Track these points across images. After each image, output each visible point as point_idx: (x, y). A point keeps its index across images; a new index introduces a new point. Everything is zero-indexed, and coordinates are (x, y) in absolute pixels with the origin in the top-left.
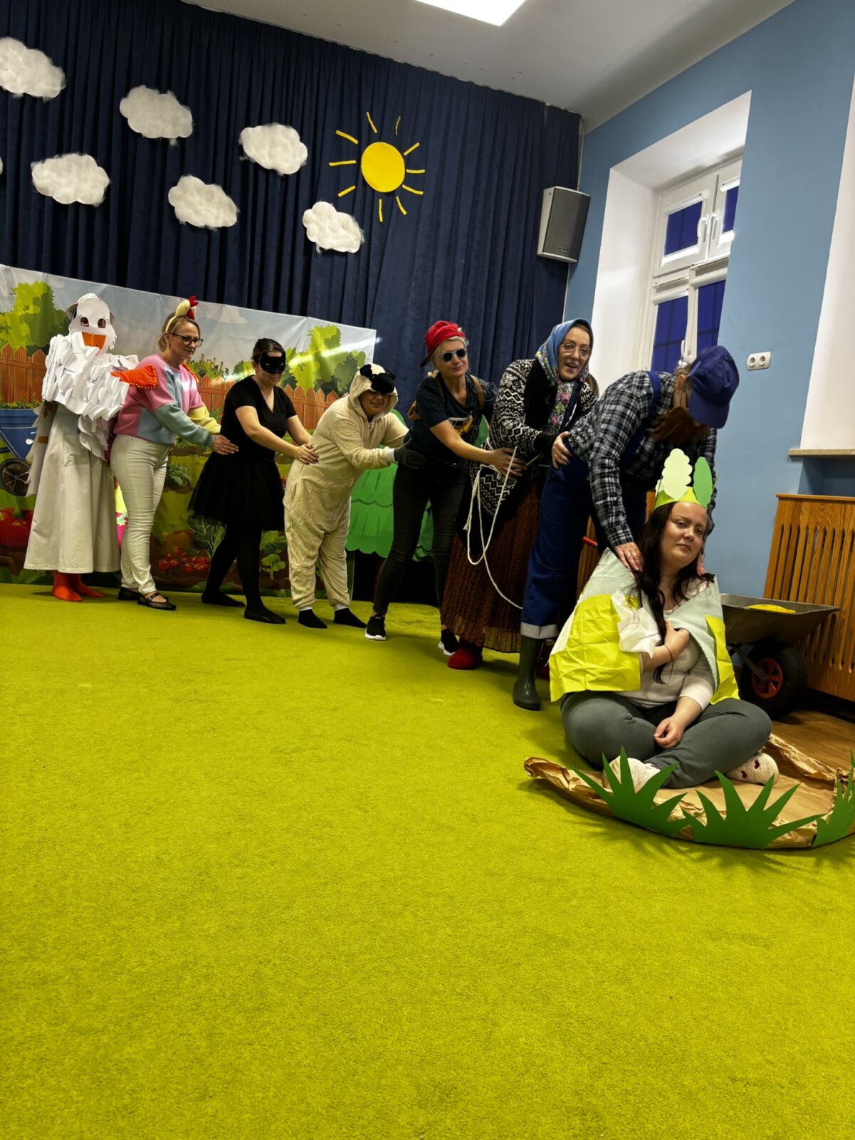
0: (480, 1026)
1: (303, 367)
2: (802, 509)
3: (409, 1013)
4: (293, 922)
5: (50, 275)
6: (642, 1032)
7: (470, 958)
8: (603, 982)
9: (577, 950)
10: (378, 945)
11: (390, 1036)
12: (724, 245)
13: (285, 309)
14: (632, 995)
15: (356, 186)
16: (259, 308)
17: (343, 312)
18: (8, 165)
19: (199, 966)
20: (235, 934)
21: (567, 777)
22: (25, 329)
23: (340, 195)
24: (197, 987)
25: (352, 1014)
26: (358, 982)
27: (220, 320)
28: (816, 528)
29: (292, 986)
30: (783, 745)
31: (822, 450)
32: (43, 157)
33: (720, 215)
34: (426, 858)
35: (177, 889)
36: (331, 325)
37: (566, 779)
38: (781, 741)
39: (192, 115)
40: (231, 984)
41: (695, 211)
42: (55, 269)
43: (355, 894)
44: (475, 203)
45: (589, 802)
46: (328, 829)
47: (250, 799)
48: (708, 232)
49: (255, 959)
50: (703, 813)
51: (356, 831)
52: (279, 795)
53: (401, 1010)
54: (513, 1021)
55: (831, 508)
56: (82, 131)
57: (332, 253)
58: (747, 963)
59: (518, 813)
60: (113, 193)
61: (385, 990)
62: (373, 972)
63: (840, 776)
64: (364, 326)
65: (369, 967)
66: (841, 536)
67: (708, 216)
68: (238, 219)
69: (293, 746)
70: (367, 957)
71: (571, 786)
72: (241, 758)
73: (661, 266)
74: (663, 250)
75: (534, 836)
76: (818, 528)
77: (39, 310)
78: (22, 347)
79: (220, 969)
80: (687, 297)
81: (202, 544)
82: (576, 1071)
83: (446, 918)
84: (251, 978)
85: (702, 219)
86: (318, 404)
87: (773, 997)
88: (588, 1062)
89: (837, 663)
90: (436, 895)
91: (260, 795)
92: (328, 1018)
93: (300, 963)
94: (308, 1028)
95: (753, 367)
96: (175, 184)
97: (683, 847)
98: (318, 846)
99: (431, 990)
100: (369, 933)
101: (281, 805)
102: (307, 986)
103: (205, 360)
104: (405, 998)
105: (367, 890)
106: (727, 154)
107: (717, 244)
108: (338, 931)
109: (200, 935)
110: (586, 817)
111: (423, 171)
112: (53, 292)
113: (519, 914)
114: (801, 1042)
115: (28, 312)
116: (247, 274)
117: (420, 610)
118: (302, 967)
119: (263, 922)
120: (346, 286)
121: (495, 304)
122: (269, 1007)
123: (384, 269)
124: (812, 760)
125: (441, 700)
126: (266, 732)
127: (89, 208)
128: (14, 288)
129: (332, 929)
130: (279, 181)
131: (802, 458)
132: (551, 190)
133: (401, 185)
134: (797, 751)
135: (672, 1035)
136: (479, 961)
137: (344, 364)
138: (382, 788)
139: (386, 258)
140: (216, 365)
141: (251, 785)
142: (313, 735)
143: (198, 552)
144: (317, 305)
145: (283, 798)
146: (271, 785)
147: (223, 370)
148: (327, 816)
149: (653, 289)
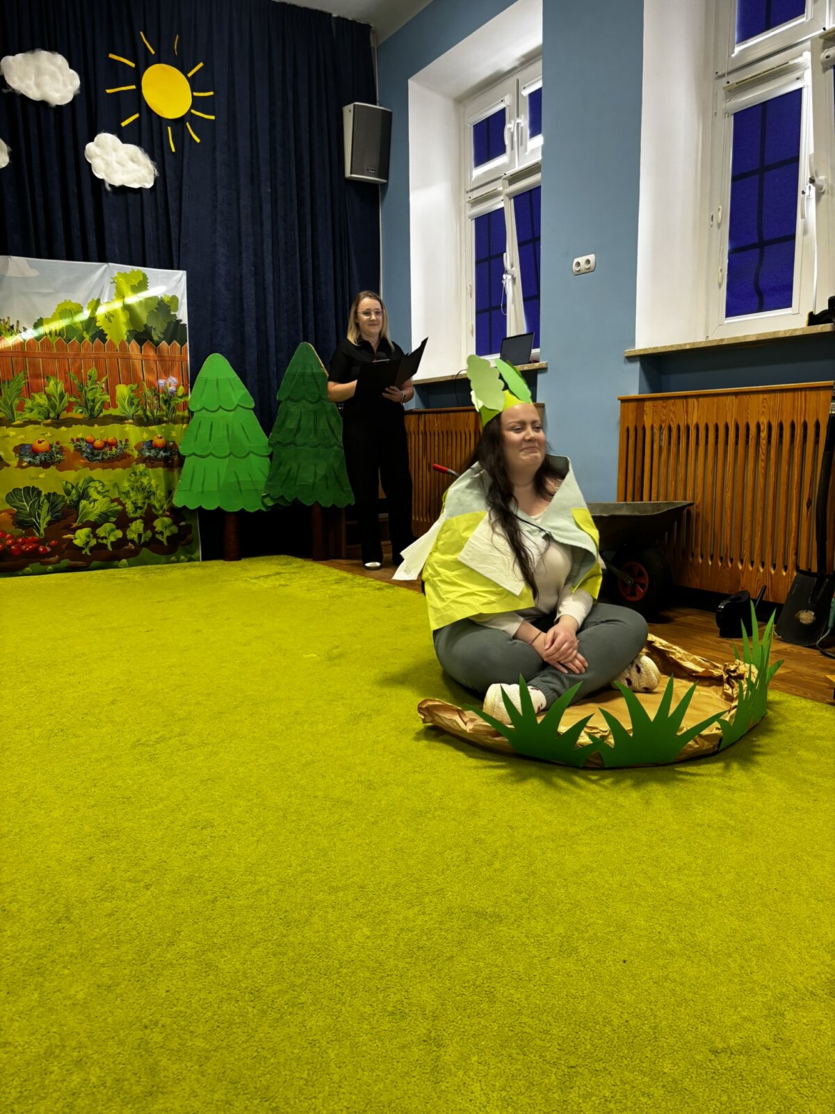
0: (423, 1052)
1: (111, 318)
2: (645, 409)
3: (337, 1055)
4: (181, 961)
6: (604, 1014)
7: (396, 962)
8: (548, 958)
9: (513, 923)
10: (286, 969)
11: (320, 1092)
12: (533, 151)
13: (81, 256)
14: (582, 968)
15: (140, 114)
17: (146, 254)
19: (68, 1049)
20: (109, 994)
21: (464, 719)
23: (124, 124)
24: (68, 1079)
25: (268, 1073)
26: (270, 1027)
27: (8, 275)
28: (661, 427)
29: (189, 1051)
30: (668, 647)
31: (657, 348)
33: (524, 121)
34: (326, 844)
35: (31, 947)
36: (136, 270)
37: (464, 721)
38: (664, 642)
40: (112, 1065)
41: (500, 117)
43: (251, 907)
44: (272, 126)
45: (488, 742)
46: (209, 830)
47: (113, 810)
48: (515, 139)
49: (138, 1024)
50: (608, 735)
51: (241, 826)
52: (147, 798)
53: (327, 1053)
54: (459, 1035)
55: (674, 404)
57: (123, 190)
58: (691, 899)
59: (417, 769)
61: (303, 1029)
62: (286, 1007)
63: (728, 671)
64: (172, 268)
65: (280, 1001)
66: (686, 431)
67: (513, 122)
68: (10, 158)
69: (157, 736)
70: (276, 988)
71: (469, 728)
72: (97, 761)
73: (473, 179)
74: (473, 163)
75: (438, 794)
76: (663, 425)
79: (95, 1047)
80: (503, 208)
81: (27, 522)
82: (544, 1085)
83: (360, 916)
84: (137, 1052)
85: (508, 126)
86: (134, 357)
87: (728, 936)
88: (554, 1070)
89: (697, 557)
90: (345, 888)
91: (124, 803)
92: (239, 1086)
93: (195, 1017)
94: (217, 1106)
95: (579, 271)
97: (594, 775)
98: (200, 853)
99: (358, 1017)
100: (274, 955)
101: (150, 810)
102: (208, 1046)
104: (329, 1034)
105: (264, 897)
106: (524, 56)
107: (527, 150)
108: (237, 961)
109: (65, 1005)
111: (211, 93)
113: (440, 892)
114: (771, 986)
116: (31, 220)
117: (277, 562)
118: (198, 1021)
119: (143, 970)
121: (309, 233)
122: (163, 1087)
123: (183, 205)
124: (698, 658)
126: (124, 724)
129: (229, 959)
130: (52, 114)
131: (638, 358)
132: (351, 107)
133: (189, 111)
134: (682, 651)
135: (637, 1010)
136: (406, 963)
137: (155, 311)
138: (264, 768)
139: (185, 193)
140: (11, 324)
141: (112, 792)
142: (177, 719)
143: (24, 532)
144: (117, 250)
145: (151, 800)
146: (135, 787)
147: (22, 330)
148: (205, 814)
149: (467, 204)
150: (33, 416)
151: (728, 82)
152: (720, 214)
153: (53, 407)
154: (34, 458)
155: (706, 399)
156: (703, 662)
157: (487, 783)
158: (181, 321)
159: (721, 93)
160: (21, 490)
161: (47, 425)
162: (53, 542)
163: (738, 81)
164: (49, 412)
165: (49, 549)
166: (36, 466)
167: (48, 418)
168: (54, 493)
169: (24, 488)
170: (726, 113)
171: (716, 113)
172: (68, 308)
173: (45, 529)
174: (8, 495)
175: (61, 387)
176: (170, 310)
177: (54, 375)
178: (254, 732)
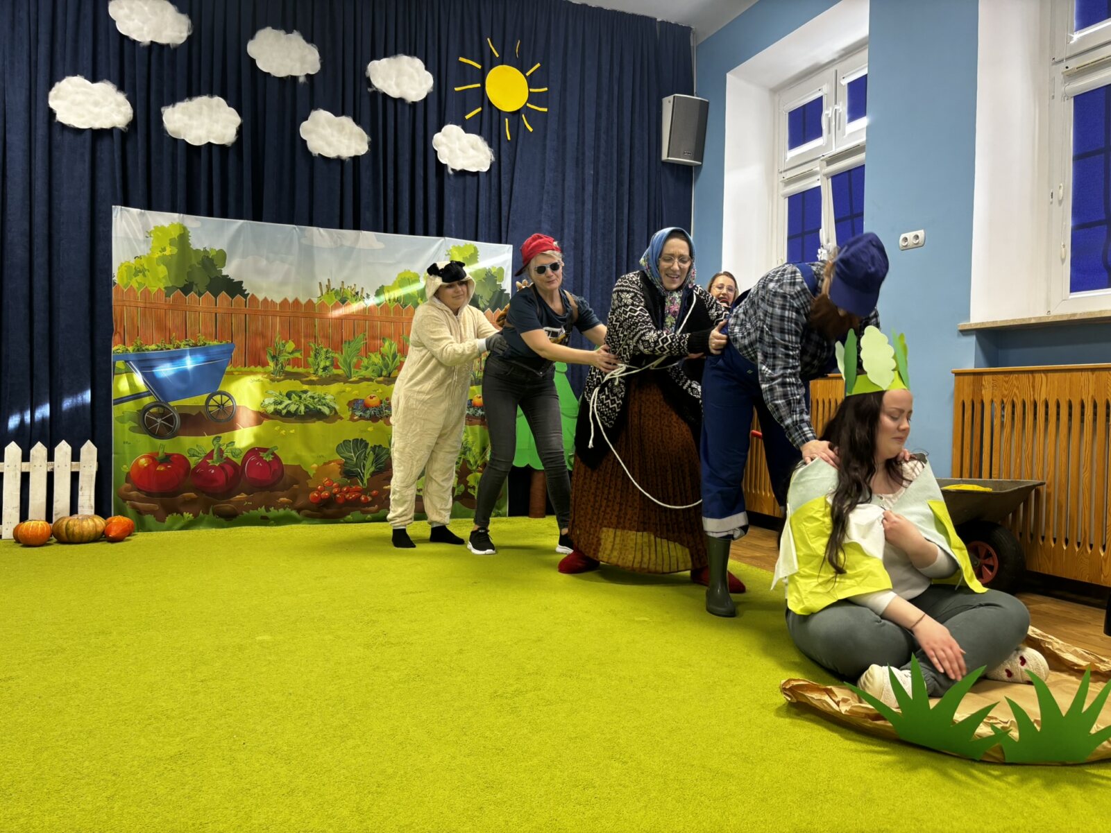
2: (984, 383)
5: (185, 216)
13: (422, 232)
15: (482, 108)
16: (396, 231)
17: (479, 230)
18: (138, 111)
21: (834, 698)
22: (162, 270)
23: (467, 117)
27: (358, 247)
28: (1003, 402)
31: (997, 321)
32: (173, 101)
33: (843, 107)
36: (468, 244)
37: (833, 700)
38: (1038, 631)
39: (319, 52)
41: (817, 105)
42: (191, 210)
44: (598, 116)
45: (869, 725)
46: (592, 790)
48: (833, 123)
55: (1016, 379)
56: (212, 74)
57: (463, 173)
59: (792, 747)
60: (245, 132)
64: (500, 242)
66: (1033, 408)
67: (831, 109)
68: (369, 147)
69: (513, 689)
71: (844, 709)
72: (460, 709)
73: (787, 160)
74: (787, 145)
76: (1005, 400)
77: (175, 251)
78: (160, 289)
80: (819, 187)
81: (352, 472)
85: (825, 112)
89: (1048, 540)
95: (906, 246)
96: (306, 119)
97: (995, 770)
101: (526, 764)
103: (346, 287)
106: (844, 50)
107: (844, 135)
110: (867, 743)
111: (546, 89)
112: (189, 232)
115: (165, 253)
116: (382, 200)
120: (480, 204)
121: (626, 211)
123: (514, 186)
124: (1080, 650)
125: (646, 619)
126: (477, 674)
127: (222, 148)
128: (149, 231)
130: (407, 108)
131: (974, 332)
132: (671, 98)
133: (526, 104)
134: (1060, 642)
137: (483, 281)
138: (630, 731)
139: (517, 175)
140: (357, 291)
141: (483, 742)
142: (527, 673)
143: (349, 481)
144: (453, 225)
145: (525, 754)
146: (505, 740)
147: (365, 295)
148: (583, 773)
149: (781, 184)
150: (368, 373)
151: (1067, 68)
152: (1061, 191)
153: (386, 366)
154: (364, 412)
155: (1057, 375)
156: (1087, 655)
157: (874, 768)
158: (505, 290)
159: (1059, 78)
160: (350, 441)
161: (379, 382)
162: (374, 492)
163: (1078, 66)
164: (382, 370)
165: (370, 499)
166: (367, 419)
167: (380, 375)
168: (380, 446)
169: (353, 440)
170: (1065, 96)
171: (1053, 97)
172: (407, 276)
173: (368, 480)
174: (338, 446)
175: (395, 347)
176: (496, 280)
177: (390, 337)
178: (609, 693)
